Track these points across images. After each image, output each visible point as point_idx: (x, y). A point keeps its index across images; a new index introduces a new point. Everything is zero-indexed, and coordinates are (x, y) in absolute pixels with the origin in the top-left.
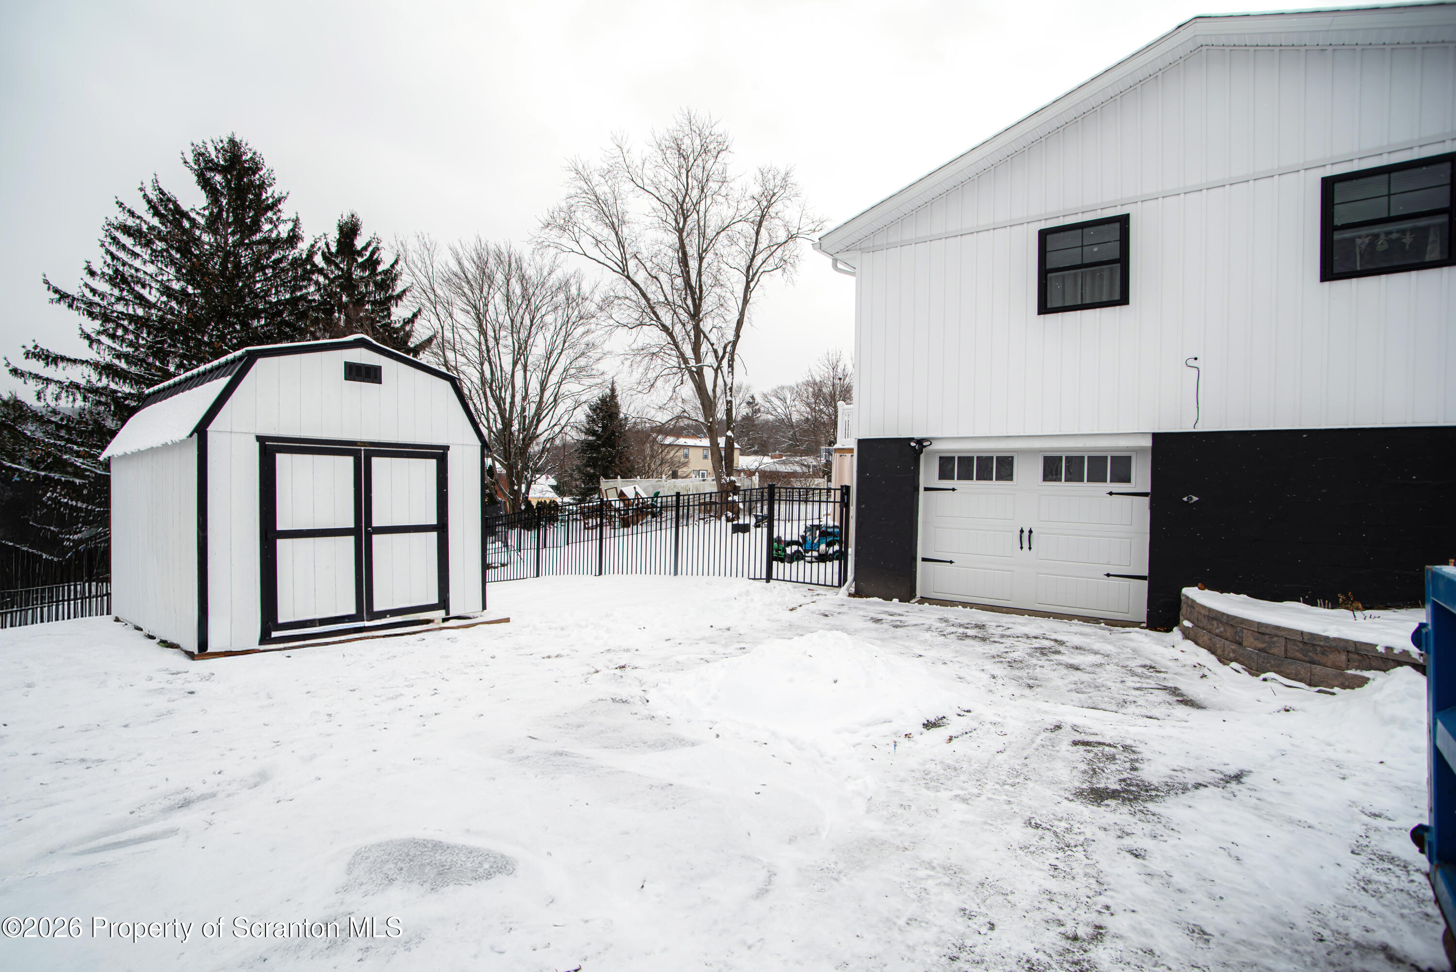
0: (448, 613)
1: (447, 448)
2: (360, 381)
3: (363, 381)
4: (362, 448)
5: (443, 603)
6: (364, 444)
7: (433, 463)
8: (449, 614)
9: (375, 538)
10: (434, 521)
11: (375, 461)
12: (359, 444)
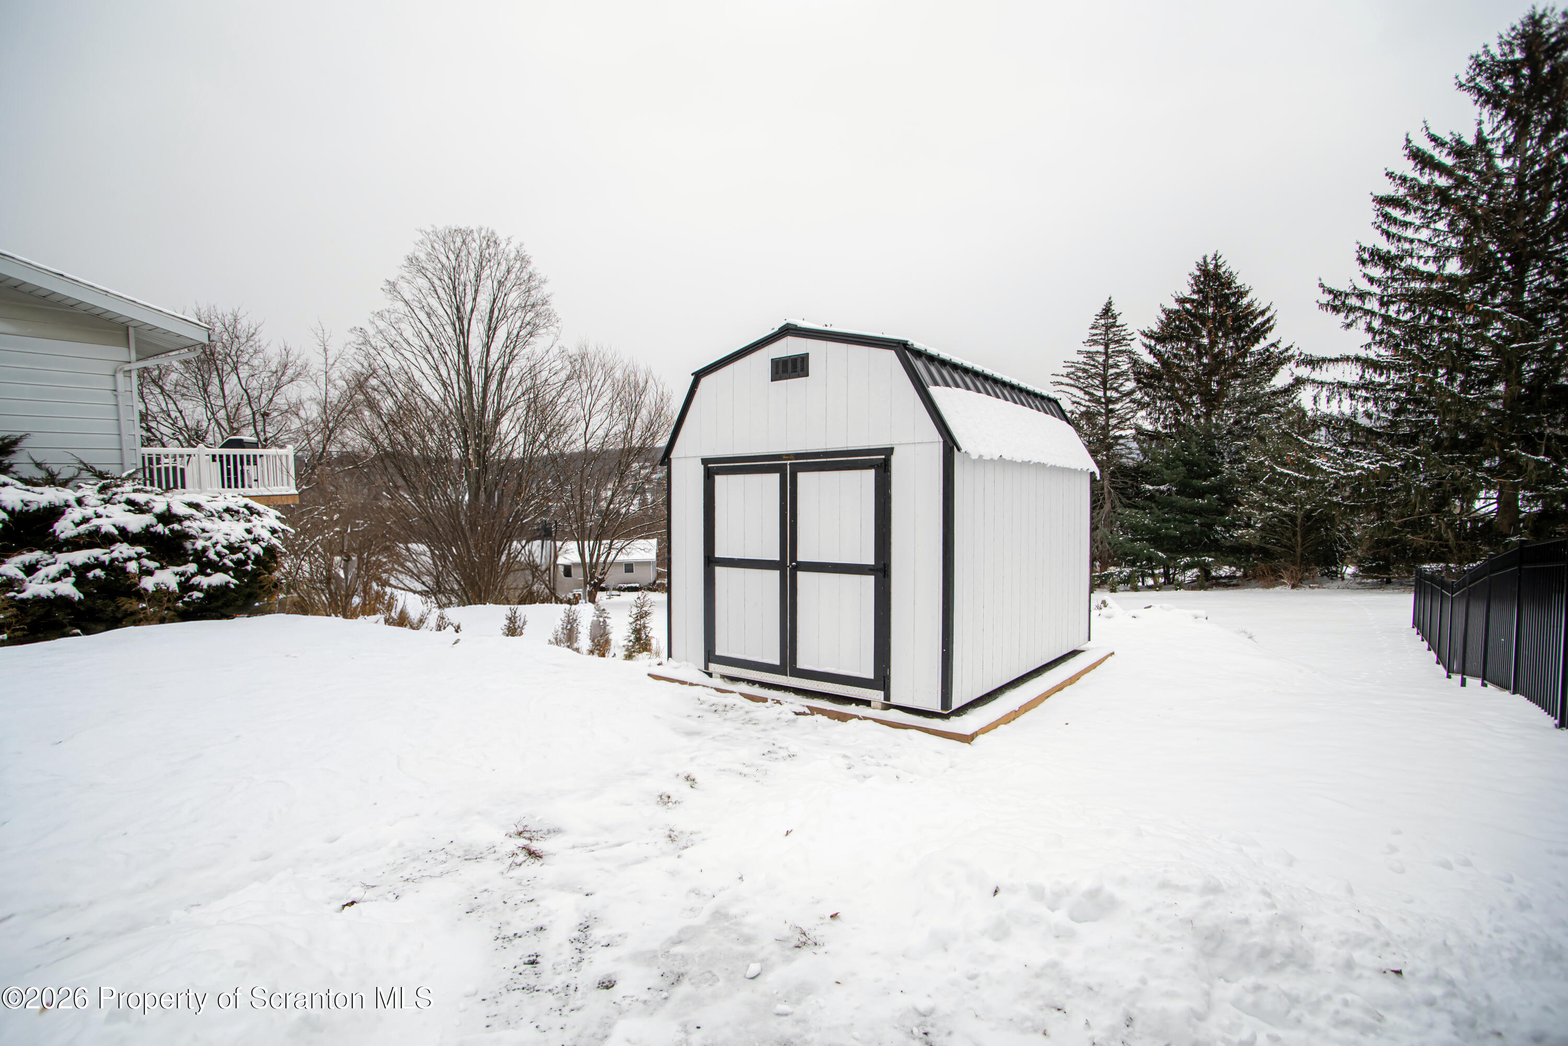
0: (887, 697)
1: (889, 452)
2: (787, 379)
3: (790, 378)
4: (789, 462)
5: (882, 681)
6: (789, 456)
7: (870, 475)
8: (889, 700)
9: (800, 575)
10: (871, 561)
11: (801, 476)
12: (784, 457)
